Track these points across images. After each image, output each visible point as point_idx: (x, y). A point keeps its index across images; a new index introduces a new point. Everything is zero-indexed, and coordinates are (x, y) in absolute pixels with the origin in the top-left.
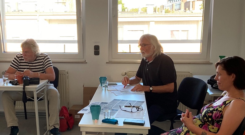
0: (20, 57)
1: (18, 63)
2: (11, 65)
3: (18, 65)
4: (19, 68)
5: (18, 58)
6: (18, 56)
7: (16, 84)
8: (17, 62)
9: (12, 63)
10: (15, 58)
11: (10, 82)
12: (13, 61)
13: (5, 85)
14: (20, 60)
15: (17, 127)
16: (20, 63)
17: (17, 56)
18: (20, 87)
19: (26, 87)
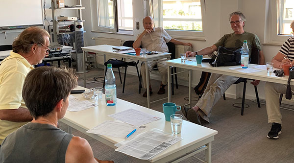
0: (291, 41)
1: (289, 48)
2: (280, 51)
3: (288, 49)
4: (289, 54)
5: (289, 41)
6: (290, 40)
7: (281, 76)
8: (288, 46)
9: (282, 48)
10: (286, 43)
11: (275, 72)
12: (284, 45)
13: (268, 75)
14: (291, 44)
15: (280, 124)
16: (291, 47)
17: (288, 40)
18: (284, 80)
19: (292, 80)
